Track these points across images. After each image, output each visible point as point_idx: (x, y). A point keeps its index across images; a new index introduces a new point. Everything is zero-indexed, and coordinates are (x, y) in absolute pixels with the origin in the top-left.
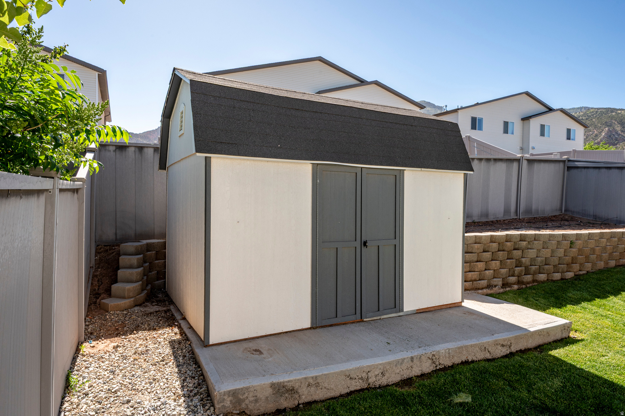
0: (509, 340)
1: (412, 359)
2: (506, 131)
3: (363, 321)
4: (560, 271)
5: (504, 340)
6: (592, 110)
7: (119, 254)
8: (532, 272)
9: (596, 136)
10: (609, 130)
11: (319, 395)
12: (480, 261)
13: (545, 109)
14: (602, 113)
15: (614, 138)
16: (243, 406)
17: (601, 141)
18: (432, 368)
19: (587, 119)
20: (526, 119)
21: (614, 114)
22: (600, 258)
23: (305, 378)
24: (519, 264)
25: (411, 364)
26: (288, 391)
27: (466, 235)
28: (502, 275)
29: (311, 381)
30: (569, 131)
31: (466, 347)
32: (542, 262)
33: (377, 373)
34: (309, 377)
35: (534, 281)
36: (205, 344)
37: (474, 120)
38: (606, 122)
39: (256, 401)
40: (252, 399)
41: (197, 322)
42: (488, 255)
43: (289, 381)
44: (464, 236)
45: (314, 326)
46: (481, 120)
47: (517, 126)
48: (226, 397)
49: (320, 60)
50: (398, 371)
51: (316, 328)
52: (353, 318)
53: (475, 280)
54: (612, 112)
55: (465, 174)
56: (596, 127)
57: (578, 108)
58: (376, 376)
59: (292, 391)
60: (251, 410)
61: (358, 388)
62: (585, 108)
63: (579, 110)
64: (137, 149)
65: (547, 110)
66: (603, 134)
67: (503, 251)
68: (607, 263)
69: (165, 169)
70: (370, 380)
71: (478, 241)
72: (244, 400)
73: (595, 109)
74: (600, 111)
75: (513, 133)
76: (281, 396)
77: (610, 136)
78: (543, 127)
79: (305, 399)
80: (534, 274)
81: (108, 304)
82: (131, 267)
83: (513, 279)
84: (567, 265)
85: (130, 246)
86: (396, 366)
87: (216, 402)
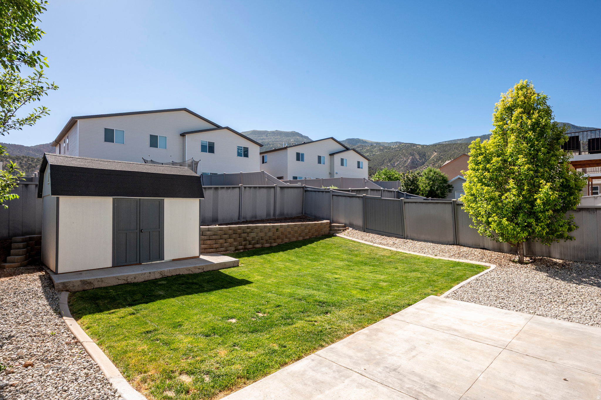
0: (202, 266)
1: (150, 273)
2: (319, 162)
3: (141, 264)
4: (269, 242)
5: (199, 266)
6: (402, 144)
7: (11, 243)
8: (252, 243)
9: (405, 161)
10: (412, 158)
11: (103, 285)
12: (222, 239)
13: (344, 149)
14: (408, 147)
15: (415, 163)
16: (68, 288)
17: (408, 165)
18: (160, 277)
19: (400, 150)
20: (332, 155)
21: (415, 147)
22: (293, 236)
23: (96, 279)
24: (245, 240)
25: (149, 275)
26: (88, 283)
27: (201, 227)
28: (234, 245)
29: (99, 280)
30: (359, 163)
31: (179, 269)
32: (259, 239)
33: (132, 278)
34: (98, 278)
35: (254, 248)
36: (56, 273)
37: (298, 154)
38: (410, 153)
39: (74, 286)
40: (72, 286)
41: (52, 266)
42: (226, 236)
43: (88, 280)
44: (200, 228)
45: (114, 266)
46: (303, 155)
47: (327, 159)
48: (60, 285)
49: (185, 110)
50: (143, 277)
51: (115, 267)
52: (135, 263)
53: (218, 248)
54: (414, 146)
55: (200, 199)
56: (405, 156)
57: (395, 143)
58: (131, 279)
59: (90, 283)
60: (71, 290)
61: (123, 283)
62: (399, 142)
63: (396, 144)
64: (24, 185)
65: (345, 149)
66: (409, 161)
67: (236, 234)
68: (298, 239)
69: (41, 198)
70: (128, 280)
71: (221, 229)
72: (68, 286)
73: (404, 143)
74: (407, 145)
75: (324, 164)
76: (85, 285)
77: (413, 162)
78: (342, 160)
79: (96, 286)
80: (254, 244)
81: (5, 265)
82: (19, 248)
83: (241, 247)
84: (274, 240)
85: (19, 238)
86: (141, 275)
87: (55, 286)
